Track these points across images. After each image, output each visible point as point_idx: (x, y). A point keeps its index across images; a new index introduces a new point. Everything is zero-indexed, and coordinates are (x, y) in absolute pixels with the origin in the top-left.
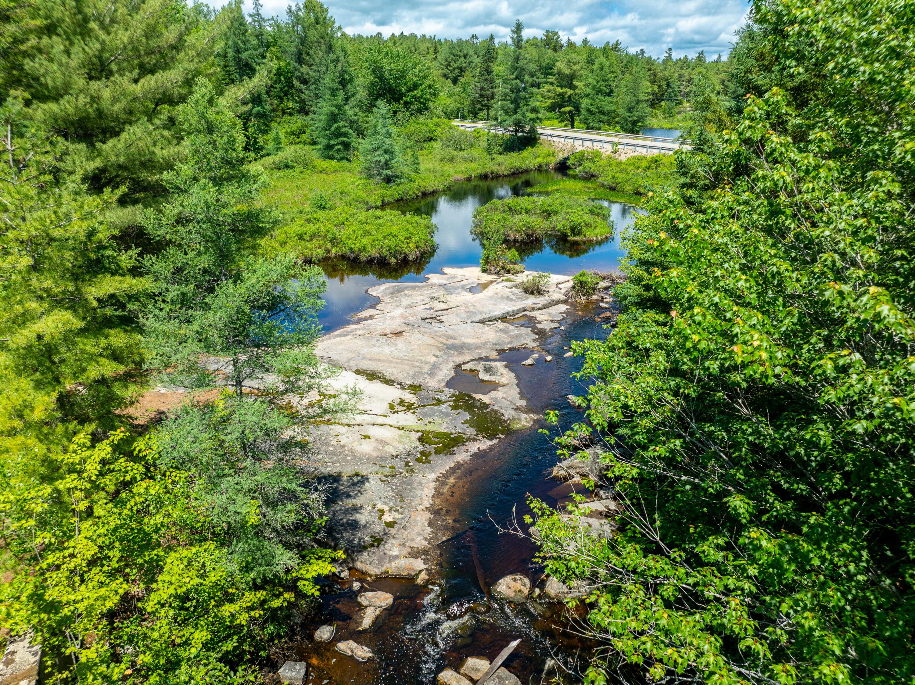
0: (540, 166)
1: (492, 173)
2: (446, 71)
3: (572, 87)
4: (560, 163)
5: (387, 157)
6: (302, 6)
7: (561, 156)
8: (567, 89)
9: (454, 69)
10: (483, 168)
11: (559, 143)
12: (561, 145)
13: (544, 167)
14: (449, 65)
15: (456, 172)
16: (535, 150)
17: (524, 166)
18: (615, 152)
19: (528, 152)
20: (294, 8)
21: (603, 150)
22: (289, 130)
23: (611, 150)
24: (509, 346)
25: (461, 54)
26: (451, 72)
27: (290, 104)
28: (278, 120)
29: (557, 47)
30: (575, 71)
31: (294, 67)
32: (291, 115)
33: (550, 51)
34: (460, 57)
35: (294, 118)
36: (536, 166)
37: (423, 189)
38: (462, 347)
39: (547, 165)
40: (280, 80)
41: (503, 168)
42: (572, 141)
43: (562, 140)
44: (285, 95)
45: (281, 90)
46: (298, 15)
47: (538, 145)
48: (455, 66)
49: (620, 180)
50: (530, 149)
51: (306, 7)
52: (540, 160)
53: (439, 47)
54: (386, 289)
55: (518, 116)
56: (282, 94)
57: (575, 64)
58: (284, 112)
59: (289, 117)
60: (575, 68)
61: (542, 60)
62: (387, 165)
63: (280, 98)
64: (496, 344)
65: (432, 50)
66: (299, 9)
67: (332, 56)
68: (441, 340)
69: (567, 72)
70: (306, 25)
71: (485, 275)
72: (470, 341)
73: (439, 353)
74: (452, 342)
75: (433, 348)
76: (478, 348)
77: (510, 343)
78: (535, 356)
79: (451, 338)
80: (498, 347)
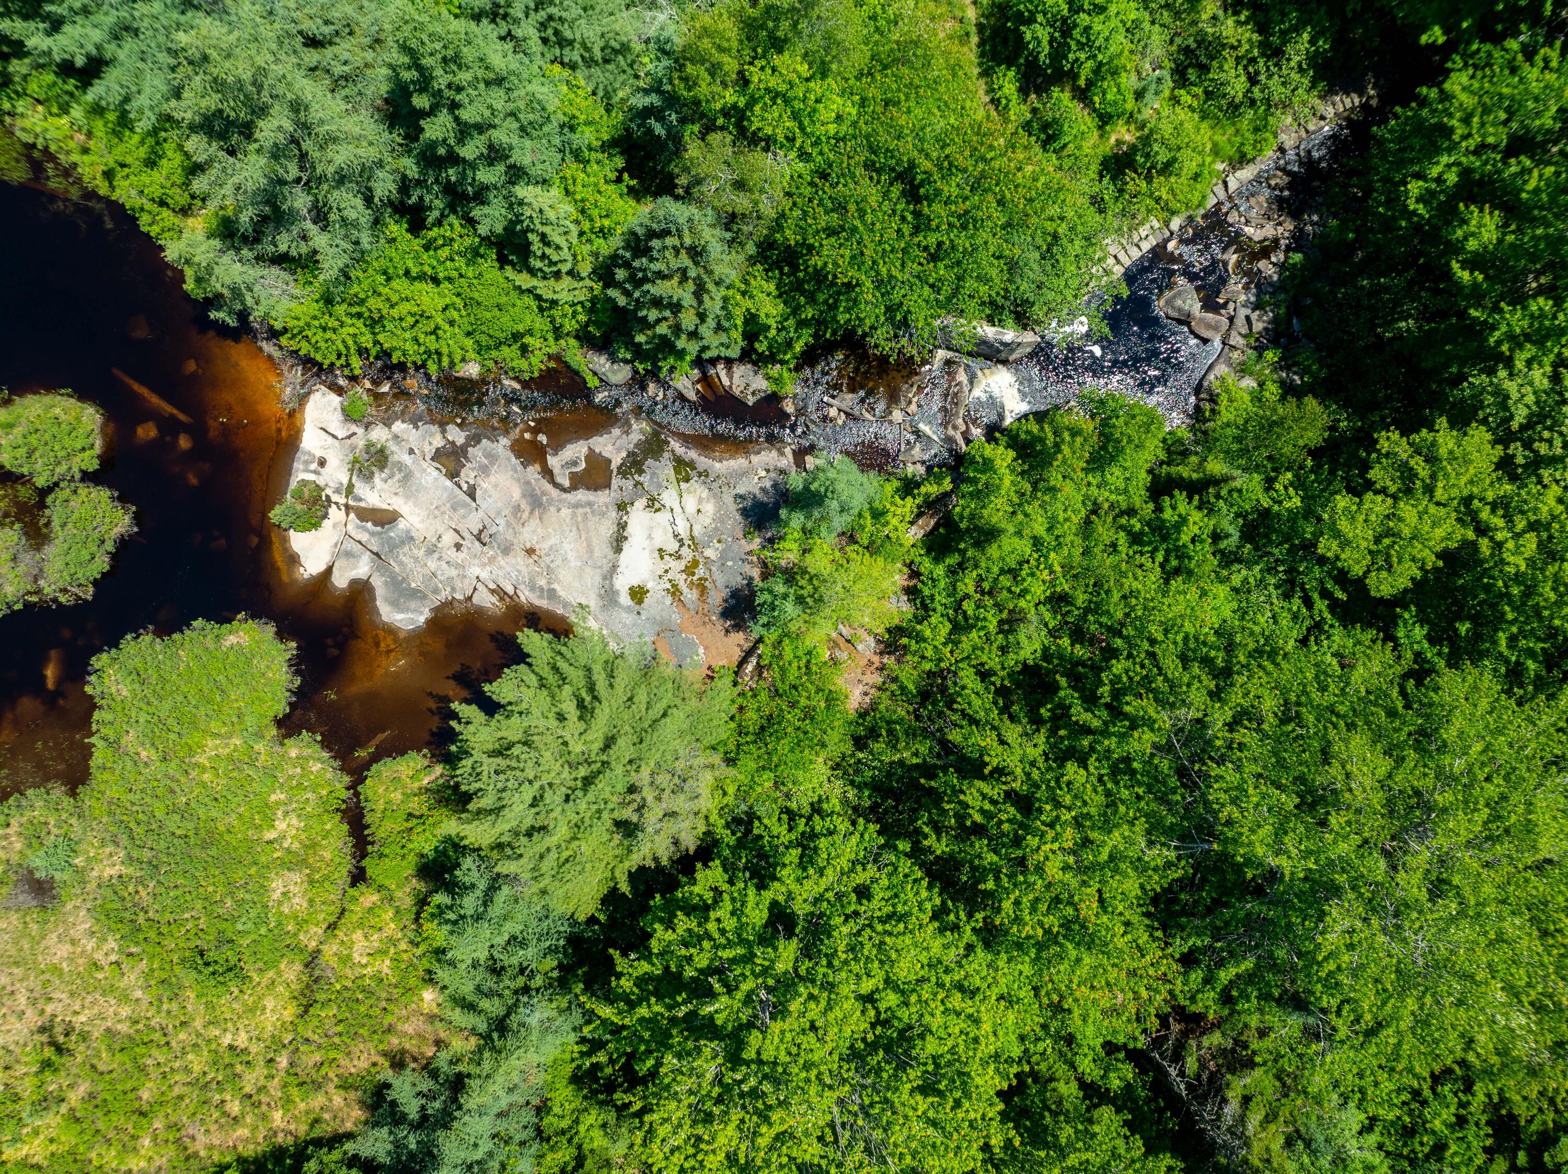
24: (512, 459)
38: (531, 497)
54: (403, 611)
64: (514, 472)
72: (516, 493)
73: (553, 509)
74: (524, 505)
75: (545, 517)
76: (528, 483)
77: (509, 459)
78: (527, 436)
79: (517, 509)
80: (520, 468)
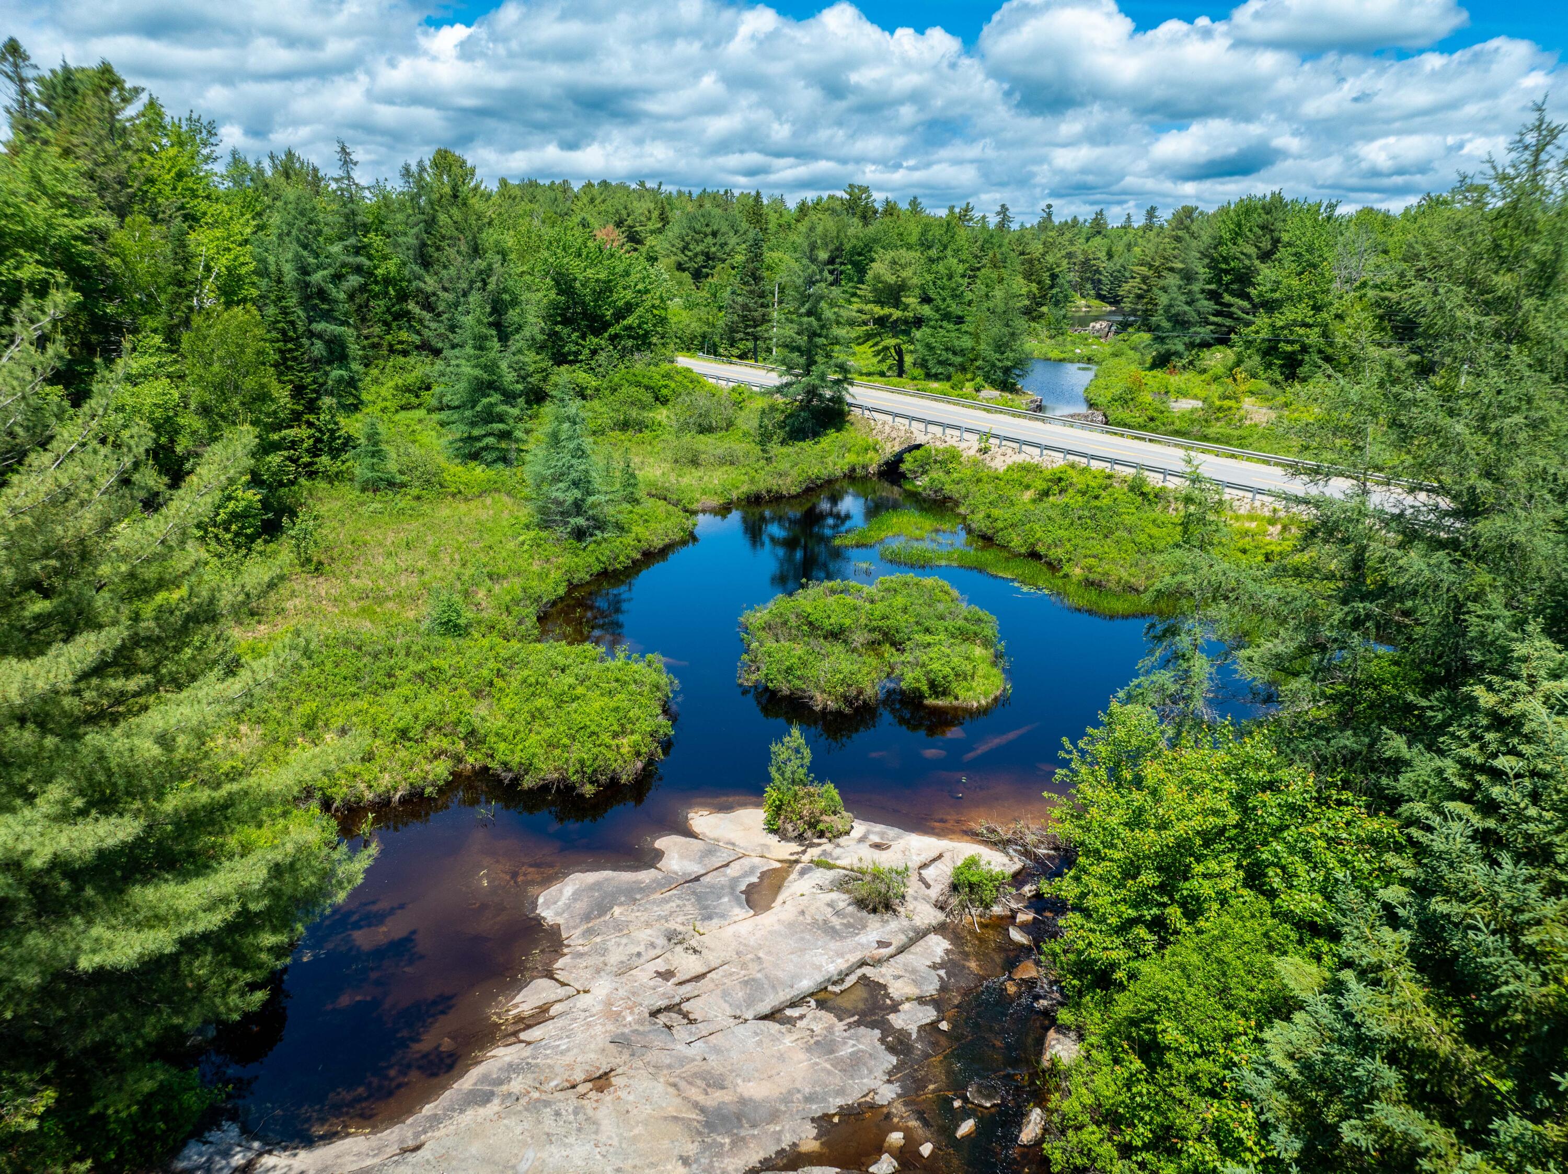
0: (853, 470)
1: (769, 492)
2: (682, 258)
3: (897, 304)
4: (887, 463)
5: (577, 494)
6: (427, 163)
7: (890, 449)
8: (892, 310)
9: (696, 255)
10: (752, 481)
11: (884, 423)
12: (887, 428)
13: (859, 472)
14: (685, 248)
15: (704, 492)
16: (843, 436)
17: (824, 474)
18: (984, 451)
19: (830, 439)
20: (414, 168)
21: (963, 445)
22: (400, 382)
23: (976, 446)
24: (840, 1101)
25: (709, 230)
26: (691, 259)
27: (404, 335)
28: (381, 362)
29: (867, 215)
30: (903, 280)
31: (412, 272)
32: (405, 353)
33: (855, 220)
34: (706, 235)
35: (412, 360)
36: (846, 469)
37: (645, 545)
38: (739, 1117)
39: (864, 467)
40: (387, 293)
41: (789, 480)
42: (906, 422)
43: (889, 418)
44: (395, 319)
45: (388, 310)
46: (421, 178)
47: (847, 425)
48: (698, 249)
49: (1000, 525)
50: (832, 434)
51: (435, 165)
52: (851, 458)
53: (667, 208)
54: (576, 896)
55: (813, 379)
56: (389, 318)
57: (903, 267)
58: (392, 350)
59: (401, 360)
60: (904, 274)
61: (842, 235)
62: (578, 509)
63: (385, 323)
64: (809, 1099)
65: (655, 214)
66: (422, 169)
67: (480, 264)
68: (695, 1094)
69: (891, 279)
70: (435, 196)
71: (773, 839)
72: (755, 1090)
73: (691, 1149)
74: (717, 1098)
75: (677, 1128)
76: (774, 1116)
77: (841, 1092)
78: (896, 1138)
79: (716, 1082)
80: (816, 1109)
